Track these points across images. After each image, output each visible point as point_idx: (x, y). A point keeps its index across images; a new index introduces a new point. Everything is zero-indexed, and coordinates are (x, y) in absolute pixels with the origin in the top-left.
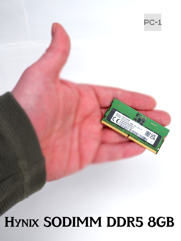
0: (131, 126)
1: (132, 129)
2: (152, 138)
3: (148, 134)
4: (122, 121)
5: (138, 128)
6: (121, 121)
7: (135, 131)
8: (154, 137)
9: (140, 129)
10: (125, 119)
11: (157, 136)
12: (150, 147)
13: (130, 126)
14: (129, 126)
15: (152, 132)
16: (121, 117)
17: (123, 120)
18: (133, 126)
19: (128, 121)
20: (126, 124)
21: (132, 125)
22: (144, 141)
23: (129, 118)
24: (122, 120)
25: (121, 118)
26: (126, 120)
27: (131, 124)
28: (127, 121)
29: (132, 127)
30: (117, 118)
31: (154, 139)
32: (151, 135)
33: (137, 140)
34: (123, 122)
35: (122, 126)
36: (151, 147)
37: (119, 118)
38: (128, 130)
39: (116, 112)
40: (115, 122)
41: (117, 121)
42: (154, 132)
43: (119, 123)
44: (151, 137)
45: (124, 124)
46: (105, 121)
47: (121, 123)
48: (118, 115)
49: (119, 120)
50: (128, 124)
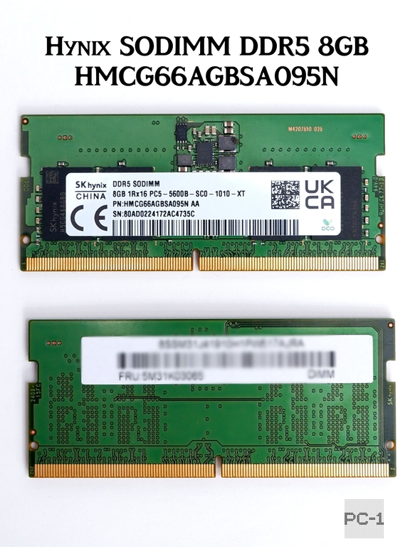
0: (179, 203)
1: (196, 218)
2: (317, 202)
3: (283, 197)
4: (122, 209)
5: (219, 193)
6: (117, 208)
7: (212, 217)
8: (326, 193)
9: (234, 191)
10: (132, 188)
11: (335, 179)
12: (331, 253)
13: (176, 209)
14: (170, 209)
15: (301, 177)
16: (110, 189)
17: (128, 198)
18: (190, 199)
19: (154, 188)
20: (153, 209)
21: (184, 199)
22: (284, 239)
23: (150, 170)
24: (121, 199)
25: (109, 194)
26: (137, 189)
27: (173, 194)
28: (148, 189)
29: (189, 208)
30: (92, 205)
31: (332, 205)
32: (303, 194)
33: (248, 255)
34: (128, 208)
35: (136, 233)
36: (338, 248)
37: (101, 203)
38: (178, 232)
39: (71, 179)
40: (91, 230)
41: (98, 218)
42: (311, 170)
43: (113, 225)
44: (312, 202)
45: (141, 214)
46: (44, 255)
47: (124, 221)
48: (90, 189)
49: (105, 207)
50: (162, 203)
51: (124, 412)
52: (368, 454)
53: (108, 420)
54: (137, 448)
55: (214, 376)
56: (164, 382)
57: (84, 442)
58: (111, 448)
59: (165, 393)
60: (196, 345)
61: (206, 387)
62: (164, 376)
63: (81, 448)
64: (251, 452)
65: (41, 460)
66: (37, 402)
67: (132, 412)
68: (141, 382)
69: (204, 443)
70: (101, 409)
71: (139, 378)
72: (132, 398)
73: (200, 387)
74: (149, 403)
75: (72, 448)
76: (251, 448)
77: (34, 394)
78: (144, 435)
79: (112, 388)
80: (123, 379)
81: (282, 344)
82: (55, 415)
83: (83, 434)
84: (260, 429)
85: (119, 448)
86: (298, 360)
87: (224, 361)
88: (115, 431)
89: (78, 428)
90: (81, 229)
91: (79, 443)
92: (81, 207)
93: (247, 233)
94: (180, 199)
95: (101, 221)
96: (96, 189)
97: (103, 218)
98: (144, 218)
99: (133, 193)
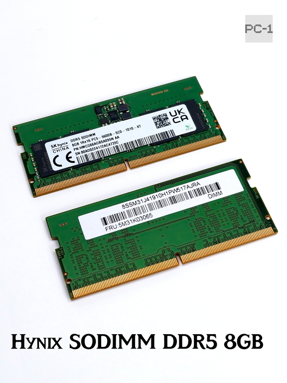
0: (108, 140)
1: (120, 144)
3: (161, 122)
4: (80, 151)
5: (128, 130)
6: (77, 151)
7: (128, 140)
8: (182, 114)
9: (135, 126)
10: (81, 140)
11: (184, 108)
12: (196, 140)
13: (108, 143)
14: (105, 143)
15: (166, 111)
16: (70, 144)
17: (81, 145)
18: (113, 136)
19: (93, 137)
20: (95, 146)
21: (110, 137)
22: (169, 141)
23: (88, 130)
24: (77, 146)
25: (70, 146)
26: (84, 140)
27: (104, 137)
28: (90, 138)
29: (115, 140)
30: (63, 154)
31: (187, 118)
32: (170, 119)
33: (153, 153)
34: (82, 150)
35: (91, 159)
36: (198, 137)
37: (67, 151)
38: (113, 152)
39: (48, 145)
40: (66, 165)
41: (68, 158)
42: (170, 107)
43: (76, 160)
45: (91, 150)
46: (44, 185)
47: (83, 156)
48: (59, 147)
49: (70, 152)
50: (100, 142)
51: (115, 247)
52: (258, 226)
53: (107, 254)
54: (129, 263)
55: (158, 213)
56: (132, 225)
57: (97, 270)
58: (114, 268)
59: (134, 230)
60: (143, 201)
61: (156, 220)
62: (131, 222)
63: (97, 274)
64: (193, 245)
65: (75, 287)
66: (63, 257)
67: (119, 246)
68: (119, 229)
69: (165, 248)
70: (101, 250)
71: (117, 227)
72: (117, 238)
73: (152, 221)
74: (128, 238)
75: (91, 275)
76: (193, 243)
77: (60, 254)
78: (130, 255)
79: (103, 237)
80: (108, 230)
81: (188, 187)
82: (75, 261)
83: (95, 266)
84: (194, 232)
85: (119, 266)
86: (200, 192)
87: (161, 204)
88: (113, 258)
89: (91, 263)
90: (61, 166)
91: (94, 271)
92: (58, 156)
93: (149, 143)
94: (108, 138)
95: (70, 159)
96: (62, 146)
97: (71, 157)
98: (92, 151)
99: (83, 142)
